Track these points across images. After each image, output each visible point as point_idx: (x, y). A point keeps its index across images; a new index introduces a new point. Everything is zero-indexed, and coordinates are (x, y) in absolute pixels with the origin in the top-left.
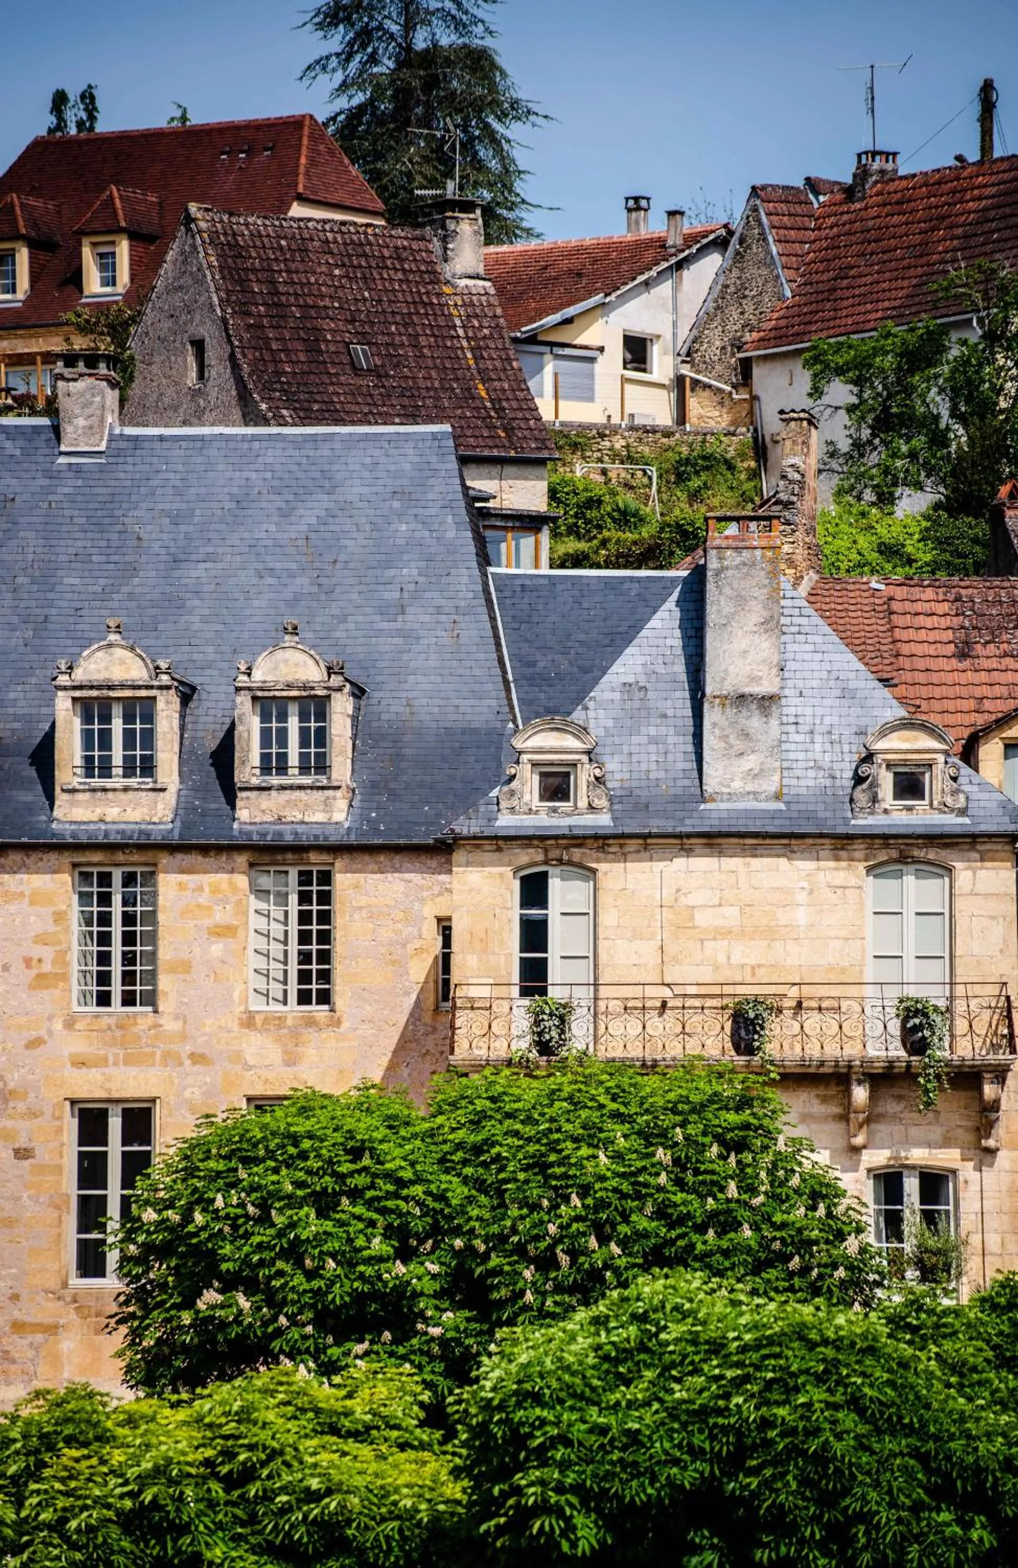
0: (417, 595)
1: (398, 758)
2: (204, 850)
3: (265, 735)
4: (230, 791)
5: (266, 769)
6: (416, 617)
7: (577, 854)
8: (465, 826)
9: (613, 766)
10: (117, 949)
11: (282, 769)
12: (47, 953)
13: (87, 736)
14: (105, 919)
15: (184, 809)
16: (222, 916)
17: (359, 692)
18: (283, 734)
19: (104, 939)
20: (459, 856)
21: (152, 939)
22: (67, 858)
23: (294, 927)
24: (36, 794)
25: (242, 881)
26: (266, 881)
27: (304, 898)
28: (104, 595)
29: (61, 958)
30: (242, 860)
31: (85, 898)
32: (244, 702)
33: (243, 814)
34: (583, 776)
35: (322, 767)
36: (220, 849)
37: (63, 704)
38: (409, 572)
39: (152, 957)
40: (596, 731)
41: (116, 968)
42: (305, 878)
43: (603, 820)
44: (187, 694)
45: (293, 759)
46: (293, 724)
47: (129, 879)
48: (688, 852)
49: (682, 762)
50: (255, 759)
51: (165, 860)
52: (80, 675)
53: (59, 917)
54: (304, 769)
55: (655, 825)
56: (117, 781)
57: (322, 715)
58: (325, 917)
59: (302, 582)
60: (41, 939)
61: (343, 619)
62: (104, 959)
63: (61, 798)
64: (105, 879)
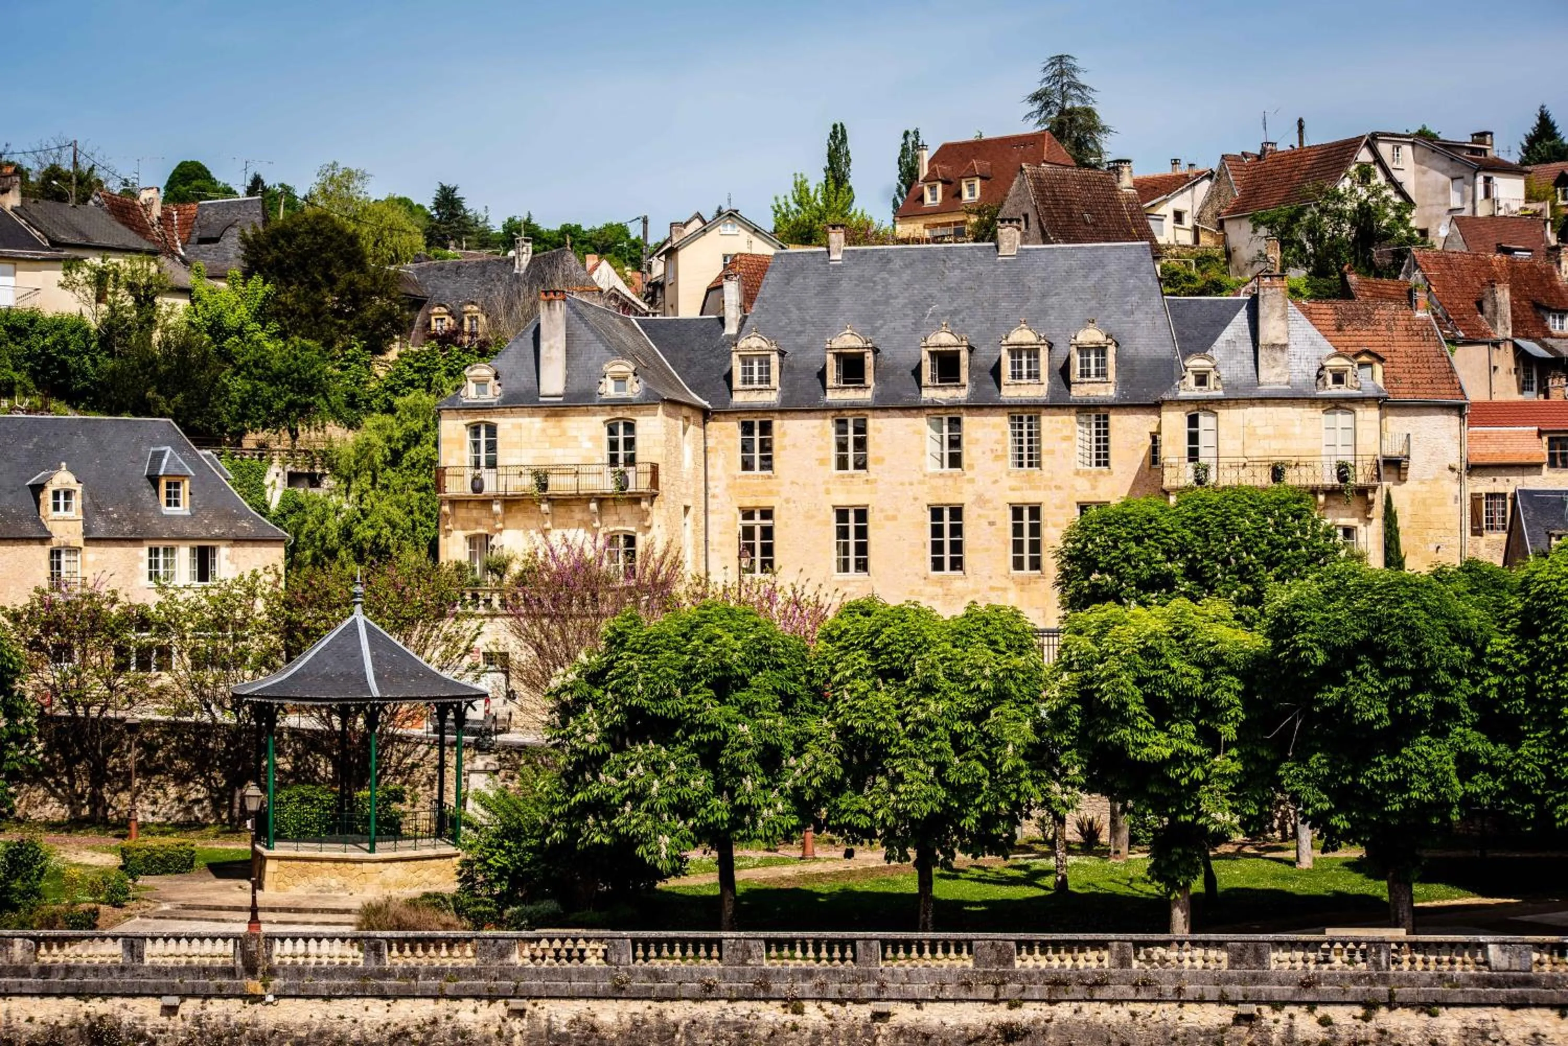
0: (1139, 306)
1: (1133, 370)
2: (1059, 407)
3: (1082, 362)
4: (1068, 384)
5: (1082, 375)
6: (1138, 316)
7: (1210, 407)
8: (1167, 396)
9: (1223, 372)
10: (1025, 445)
11: (1089, 375)
12: (999, 447)
13: (1013, 363)
14: (1021, 434)
15: (1051, 391)
16: (1066, 432)
17: (1117, 345)
18: (1089, 361)
19: (1021, 442)
20: (1164, 408)
21: (1039, 441)
22: (1006, 411)
23: (1094, 437)
24: (993, 386)
25: (1074, 418)
26: (1083, 419)
27: (1098, 425)
28: (1017, 310)
29: (1004, 449)
30: (1073, 411)
31: (1013, 426)
32: (1073, 350)
33: (1074, 393)
34: (1212, 376)
35: (1105, 374)
36: (1065, 407)
37: (1004, 352)
38: (1134, 298)
39: (1039, 449)
40: (1217, 359)
41: (1025, 453)
42: (1098, 418)
43: (1220, 394)
44: (1051, 346)
45: (1093, 372)
46: (1093, 358)
47: (1030, 419)
48: (1254, 405)
49: (1250, 369)
50: (1078, 371)
51: (1044, 411)
52: (1010, 340)
53: (1004, 433)
54: (1097, 375)
55: (1240, 395)
56: (1025, 380)
57: (1104, 354)
58: (1106, 433)
59: (1093, 303)
60: (997, 442)
61: (1109, 317)
62: (1021, 449)
63: (1003, 388)
64: (1021, 419)
